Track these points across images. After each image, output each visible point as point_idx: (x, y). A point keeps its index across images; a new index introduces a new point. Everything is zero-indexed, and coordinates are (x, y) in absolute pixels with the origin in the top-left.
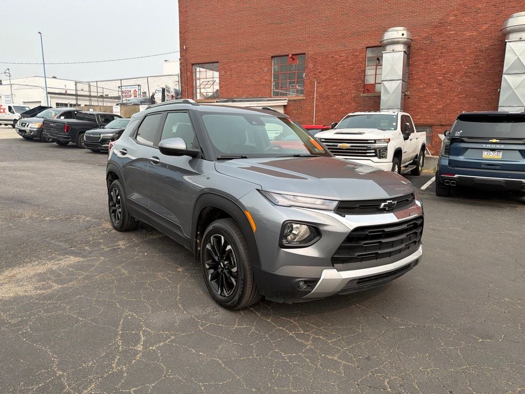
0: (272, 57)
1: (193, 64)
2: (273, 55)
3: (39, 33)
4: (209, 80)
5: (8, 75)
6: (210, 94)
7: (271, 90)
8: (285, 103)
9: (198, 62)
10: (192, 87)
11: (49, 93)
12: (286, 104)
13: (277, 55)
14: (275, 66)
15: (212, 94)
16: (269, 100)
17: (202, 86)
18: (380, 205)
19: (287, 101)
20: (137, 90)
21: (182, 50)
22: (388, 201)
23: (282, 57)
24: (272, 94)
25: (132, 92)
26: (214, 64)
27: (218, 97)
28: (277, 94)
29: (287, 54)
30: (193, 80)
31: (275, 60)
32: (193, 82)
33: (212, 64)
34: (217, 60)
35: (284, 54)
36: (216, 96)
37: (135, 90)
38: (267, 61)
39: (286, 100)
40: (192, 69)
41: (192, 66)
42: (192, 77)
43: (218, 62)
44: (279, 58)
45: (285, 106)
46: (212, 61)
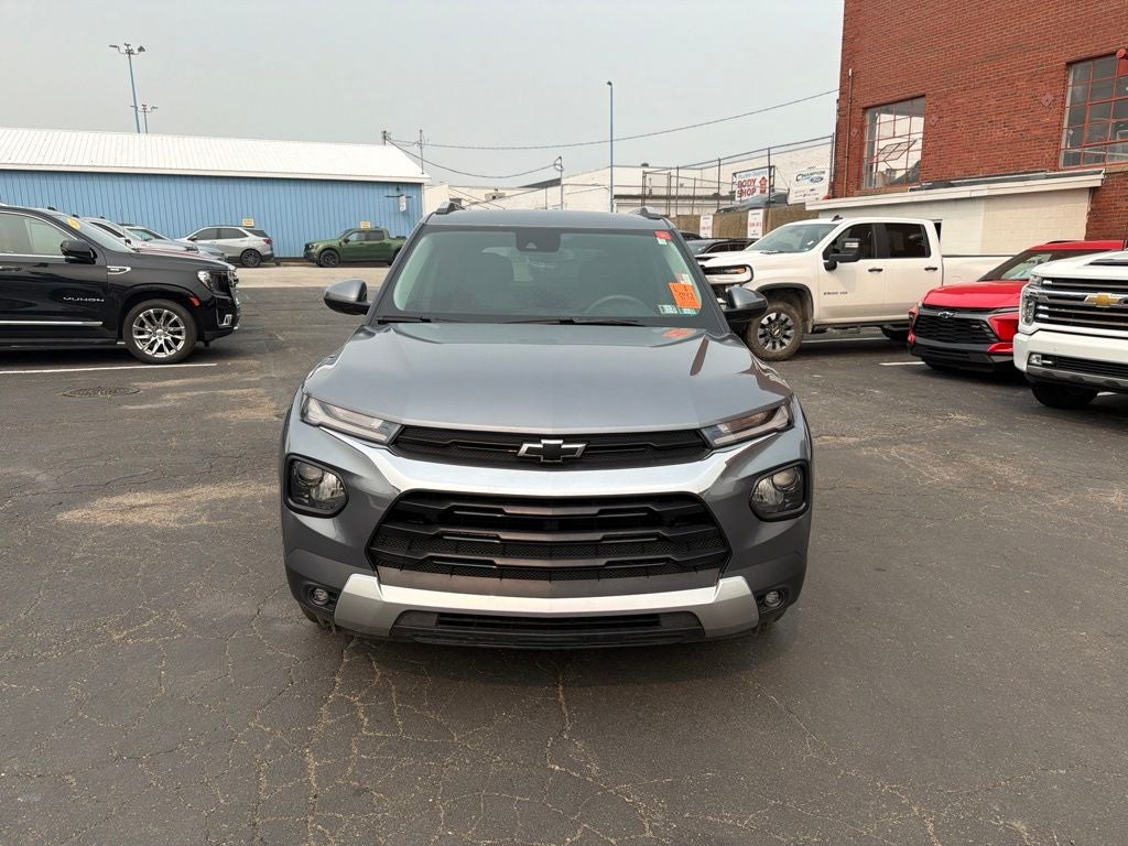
0: (1069, 64)
1: (866, 109)
2: (1072, 58)
3: (610, 83)
4: (899, 140)
5: (559, 168)
6: (899, 175)
7: (1058, 151)
8: (1095, 181)
9: (877, 103)
10: (860, 160)
11: (617, 197)
12: (1098, 184)
13: (1083, 56)
14: (1074, 87)
15: (904, 172)
16: (1048, 177)
17: (881, 158)
18: (519, 448)
19: (1101, 176)
20: (767, 178)
21: (844, 78)
22: (544, 441)
23: (1097, 61)
24: (1061, 162)
25: (757, 184)
26: (915, 101)
27: (915, 180)
28: (1074, 160)
29: (1112, 49)
30: (862, 144)
31: (1079, 71)
32: (862, 149)
33: (909, 103)
34: (923, 92)
35: (1104, 51)
36: (912, 179)
37: (763, 178)
38: (1053, 75)
39: (1099, 173)
40: (864, 121)
41: (864, 113)
42: (862, 138)
43: (924, 96)
44: (1090, 63)
45: (1093, 190)
46: (909, 95)
